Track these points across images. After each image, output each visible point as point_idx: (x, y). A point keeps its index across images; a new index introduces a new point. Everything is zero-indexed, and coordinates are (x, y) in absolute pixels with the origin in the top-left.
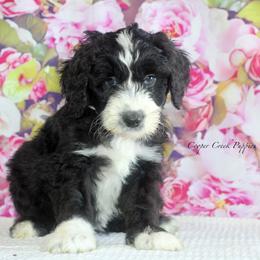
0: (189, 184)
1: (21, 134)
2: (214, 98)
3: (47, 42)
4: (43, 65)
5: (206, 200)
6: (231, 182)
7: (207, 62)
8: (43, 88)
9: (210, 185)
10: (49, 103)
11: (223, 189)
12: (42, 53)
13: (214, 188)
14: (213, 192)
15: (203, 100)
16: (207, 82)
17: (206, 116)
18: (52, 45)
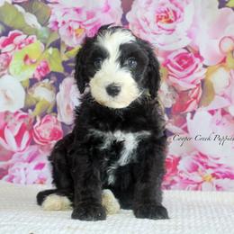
0: (179, 159)
1: (25, 110)
2: (203, 81)
3: (50, 26)
4: (47, 47)
5: (195, 173)
6: (218, 159)
7: (198, 47)
8: (46, 68)
9: (198, 161)
10: (52, 82)
11: (209, 164)
12: (46, 35)
13: (202, 163)
14: (201, 167)
15: (192, 83)
16: (197, 66)
17: (195, 98)
18: (56, 29)
